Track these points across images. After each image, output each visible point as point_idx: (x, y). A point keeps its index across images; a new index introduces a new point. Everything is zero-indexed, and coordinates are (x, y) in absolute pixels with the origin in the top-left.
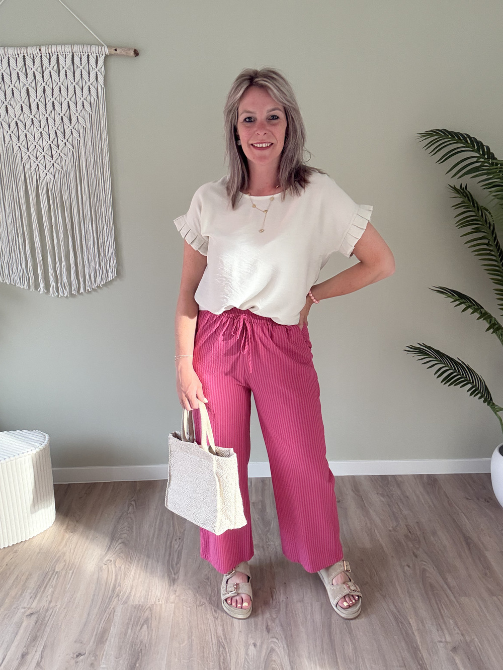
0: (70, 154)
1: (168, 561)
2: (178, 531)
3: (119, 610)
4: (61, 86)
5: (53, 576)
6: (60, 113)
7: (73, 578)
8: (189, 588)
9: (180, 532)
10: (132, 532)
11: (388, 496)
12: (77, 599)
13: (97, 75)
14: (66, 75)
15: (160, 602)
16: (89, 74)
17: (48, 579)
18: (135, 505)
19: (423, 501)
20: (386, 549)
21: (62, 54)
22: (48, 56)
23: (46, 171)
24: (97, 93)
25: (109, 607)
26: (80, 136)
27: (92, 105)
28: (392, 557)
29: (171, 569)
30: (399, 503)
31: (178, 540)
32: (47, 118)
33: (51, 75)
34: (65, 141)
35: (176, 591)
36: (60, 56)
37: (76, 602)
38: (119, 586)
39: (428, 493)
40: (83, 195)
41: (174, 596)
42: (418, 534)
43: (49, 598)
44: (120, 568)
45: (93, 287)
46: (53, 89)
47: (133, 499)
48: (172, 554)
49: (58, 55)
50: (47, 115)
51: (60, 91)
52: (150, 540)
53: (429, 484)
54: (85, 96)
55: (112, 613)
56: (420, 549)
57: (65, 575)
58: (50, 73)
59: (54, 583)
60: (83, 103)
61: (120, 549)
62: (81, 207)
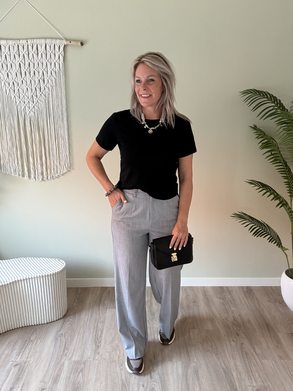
0: (44, 101)
1: (95, 336)
2: (101, 317)
3: (66, 363)
4: (39, 62)
5: (29, 343)
6: (38, 78)
7: (41, 344)
8: (107, 352)
9: (103, 318)
10: (75, 317)
11: (223, 299)
12: (43, 357)
13: (59, 56)
14: (42, 56)
15: (90, 359)
16: (55, 55)
17: (26, 344)
18: (77, 301)
19: (243, 302)
20: (220, 330)
21: (39, 44)
22: (32, 45)
23: (29, 110)
24: (60, 66)
25: (61, 362)
26: (49, 90)
27: (57, 73)
28: (224, 335)
29: (97, 340)
30: (229, 303)
31: (101, 323)
32: (31, 80)
33: (33, 56)
34: (40, 93)
35: (99, 353)
36: (38, 45)
37: (42, 358)
38: (67, 349)
39: (246, 297)
40: (51, 124)
41: (98, 356)
42: (240, 322)
43: (27, 356)
44: (68, 338)
45: (56, 176)
46: (34, 64)
47: (77, 298)
48: (97, 330)
49: (37, 44)
50: (30, 79)
51: (38, 65)
52: (85, 323)
53: (247, 292)
54: (52, 68)
55: (63, 365)
56: (241, 331)
57: (36, 342)
58: (33, 55)
59: (30, 347)
60: (51, 72)
61: (68, 327)
62: (49, 131)
